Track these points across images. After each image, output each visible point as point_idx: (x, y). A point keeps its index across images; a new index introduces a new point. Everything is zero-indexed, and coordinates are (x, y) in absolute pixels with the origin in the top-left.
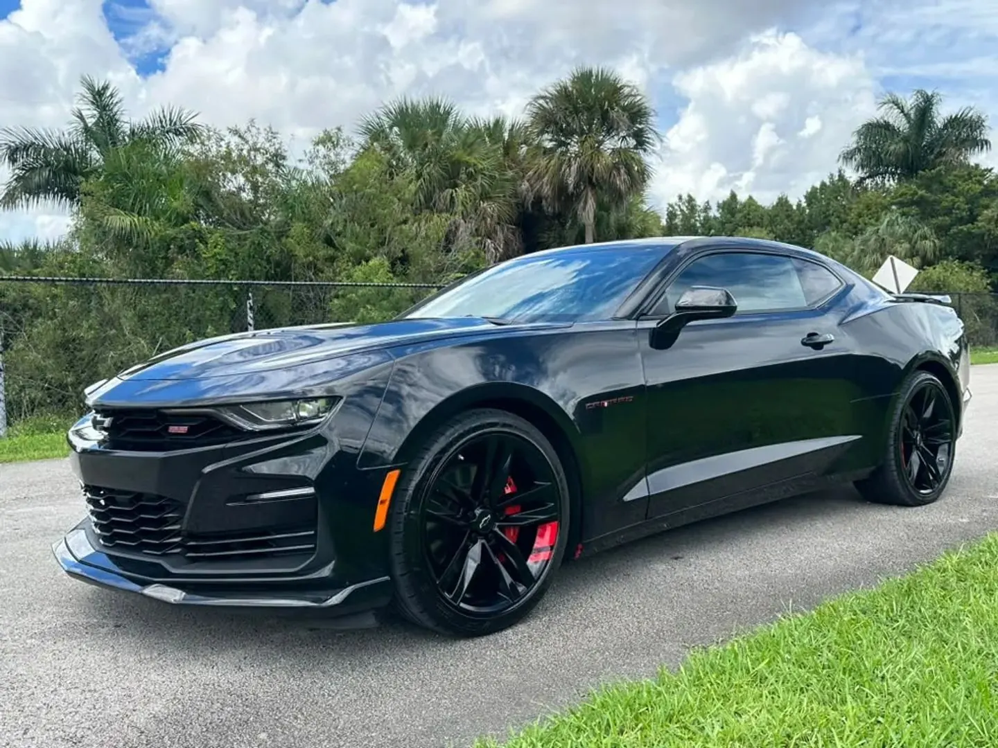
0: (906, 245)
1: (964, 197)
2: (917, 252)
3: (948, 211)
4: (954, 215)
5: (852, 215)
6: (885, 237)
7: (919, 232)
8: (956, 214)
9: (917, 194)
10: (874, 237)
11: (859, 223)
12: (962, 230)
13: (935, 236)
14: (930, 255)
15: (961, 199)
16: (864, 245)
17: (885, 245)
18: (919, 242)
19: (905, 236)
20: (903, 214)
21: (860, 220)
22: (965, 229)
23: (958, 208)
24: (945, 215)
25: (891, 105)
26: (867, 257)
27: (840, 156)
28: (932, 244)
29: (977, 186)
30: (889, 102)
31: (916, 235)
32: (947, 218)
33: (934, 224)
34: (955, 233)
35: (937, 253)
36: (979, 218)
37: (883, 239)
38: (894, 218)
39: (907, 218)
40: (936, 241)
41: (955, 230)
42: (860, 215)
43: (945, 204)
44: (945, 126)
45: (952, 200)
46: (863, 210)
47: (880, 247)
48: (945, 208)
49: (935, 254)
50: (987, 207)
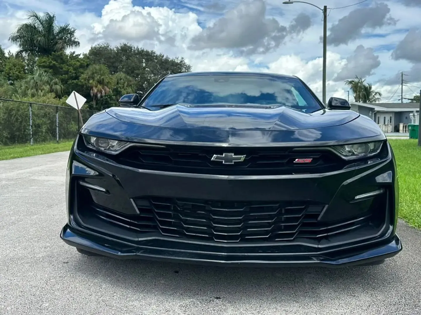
0: (48, 86)
1: (72, 67)
2: (53, 90)
3: (67, 73)
4: (69, 75)
5: (7, 68)
6: (37, 81)
7: (54, 81)
8: (70, 75)
9: (52, 63)
10: (32, 81)
11: (10, 73)
12: (73, 82)
13: (61, 83)
14: (59, 92)
15: (71, 68)
16: (27, 84)
17: (38, 85)
18: (54, 86)
19: (47, 82)
20: (45, 71)
21: (11, 71)
22: (75, 82)
23: (70, 72)
24: (65, 74)
25: (34, 17)
26: (29, 90)
27: (10, 38)
28: (60, 87)
29: (78, 63)
30: (34, 16)
31: (52, 82)
32: (66, 76)
33: (60, 78)
34: (70, 83)
35: (63, 91)
36: (80, 78)
37: (37, 83)
38: (41, 73)
39: (47, 73)
40: (62, 86)
41: (71, 82)
42: (10, 69)
43: (64, 69)
44: (60, 32)
45: (67, 68)
46: (12, 67)
47: (35, 86)
48: (64, 71)
49: (62, 92)
50: (82, 73)
